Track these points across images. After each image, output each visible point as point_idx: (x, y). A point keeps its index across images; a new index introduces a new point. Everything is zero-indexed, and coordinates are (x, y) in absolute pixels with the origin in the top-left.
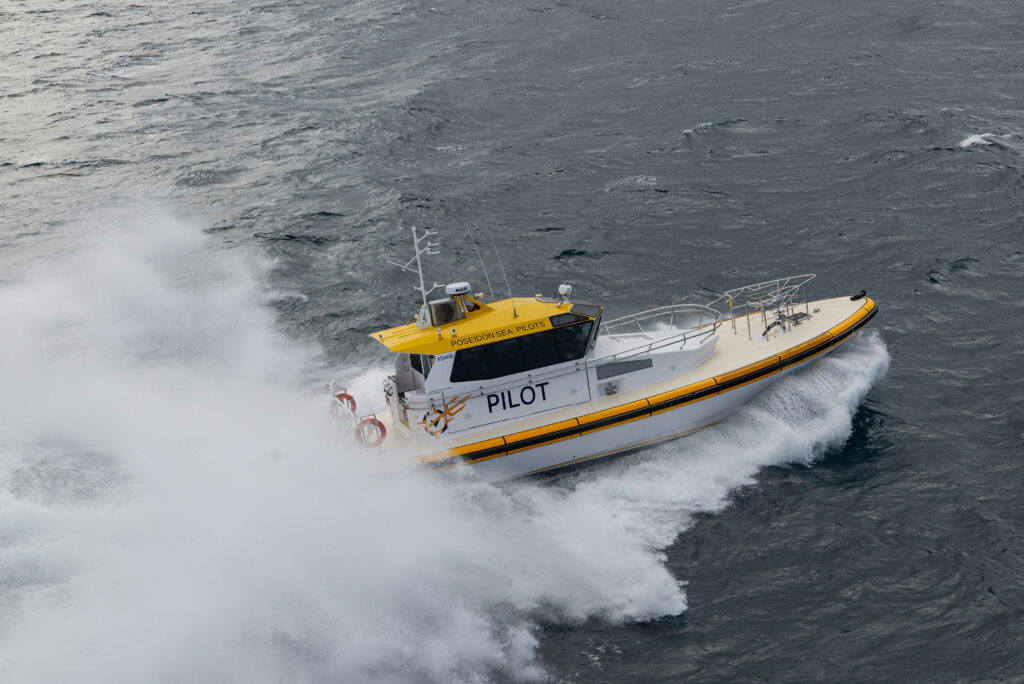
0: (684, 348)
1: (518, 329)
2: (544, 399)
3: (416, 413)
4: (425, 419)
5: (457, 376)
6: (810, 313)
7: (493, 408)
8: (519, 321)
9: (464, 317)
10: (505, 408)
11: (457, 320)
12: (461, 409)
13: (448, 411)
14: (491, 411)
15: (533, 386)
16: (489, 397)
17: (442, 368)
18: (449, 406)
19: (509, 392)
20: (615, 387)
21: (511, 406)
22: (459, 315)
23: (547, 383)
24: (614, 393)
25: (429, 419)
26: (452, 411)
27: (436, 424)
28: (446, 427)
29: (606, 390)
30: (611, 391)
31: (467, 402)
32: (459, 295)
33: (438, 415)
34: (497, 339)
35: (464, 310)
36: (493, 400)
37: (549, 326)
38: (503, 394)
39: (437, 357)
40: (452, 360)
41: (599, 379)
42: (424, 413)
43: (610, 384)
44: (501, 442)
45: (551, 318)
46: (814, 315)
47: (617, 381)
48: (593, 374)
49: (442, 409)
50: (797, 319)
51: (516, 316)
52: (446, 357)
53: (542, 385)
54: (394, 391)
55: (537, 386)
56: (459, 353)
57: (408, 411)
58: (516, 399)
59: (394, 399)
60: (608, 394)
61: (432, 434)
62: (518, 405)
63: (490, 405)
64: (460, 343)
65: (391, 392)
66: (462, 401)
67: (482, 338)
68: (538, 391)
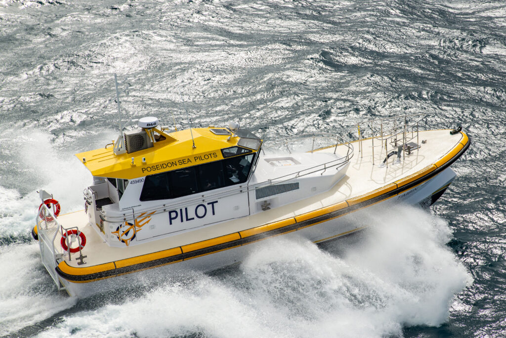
0: (324, 175)
1: (196, 158)
2: (214, 214)
3: (111, 224)
4: (118, 229)
5: (145, 196)
6: (420, 143)
7: (173, 221)
8: (197, 152)
9: (152, 146)
10: (182, 221)
11: (147, 148)
12: (148, 222)
13: (137, 224)
14: (171, 223)
15: (206, 204)
16: (170, 213)
17: (134, 190)
18: (138, 220)
19: (186, 209)
20: (269, 204)
21: (187, 220)
22: (149, 144)
23: (217, 202)
24: (269, 208)
25: (121, 230)
26: (140, 224)
27: (126, 234)
28: (134, 236)
29: (262, 206)
30: (266, 207)
31: (152, 217)
32: (149, 128)
33: (129, 227)
34: (179, 167)
35: (152, 140)
36: (173, 215)
37: (220, 157)
38: (181, 210)
39: (130, 181)
40: (142, 183)
41: (257, 198)
42: (117, 225)
43: (265, 201)
44: (179, 252)
45: (222, 150)
46: (422, 145)
47: (270, 200)
48: (253, 194)
49: (132, 222)
50: (409, 148)
51: (194, 148)
52: (138, 181)
53: (213, 203)
54: (93, 200)
55: (208, 204)
56: (148, 178)
57: (104, 222)
58: (191, 214)
59: (92, 207)
60: (264, 209)
61: (123, 241)
62: (193, 219)
63: (171, 219)
64: (149, 169)
65: (89, 201)
66: (149, 216)
67: (167, 165)
68: (209, 207)
